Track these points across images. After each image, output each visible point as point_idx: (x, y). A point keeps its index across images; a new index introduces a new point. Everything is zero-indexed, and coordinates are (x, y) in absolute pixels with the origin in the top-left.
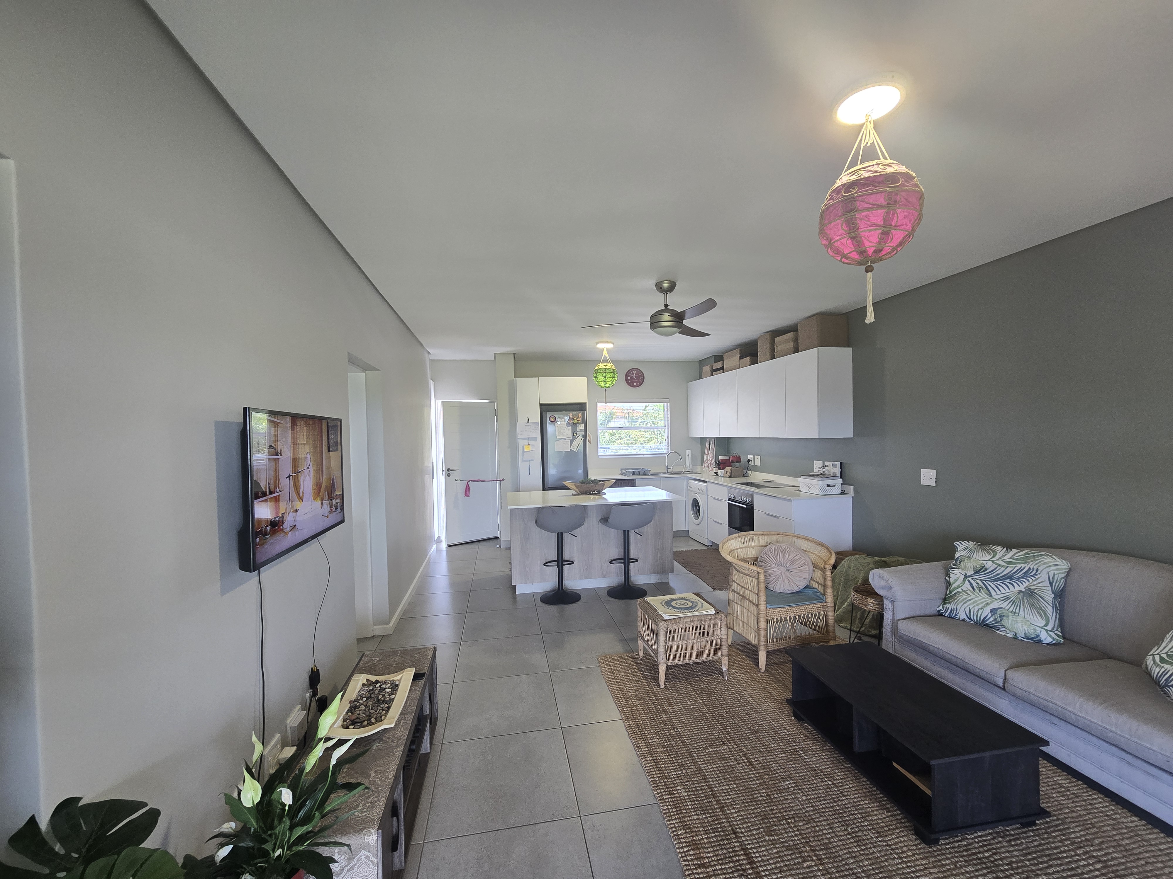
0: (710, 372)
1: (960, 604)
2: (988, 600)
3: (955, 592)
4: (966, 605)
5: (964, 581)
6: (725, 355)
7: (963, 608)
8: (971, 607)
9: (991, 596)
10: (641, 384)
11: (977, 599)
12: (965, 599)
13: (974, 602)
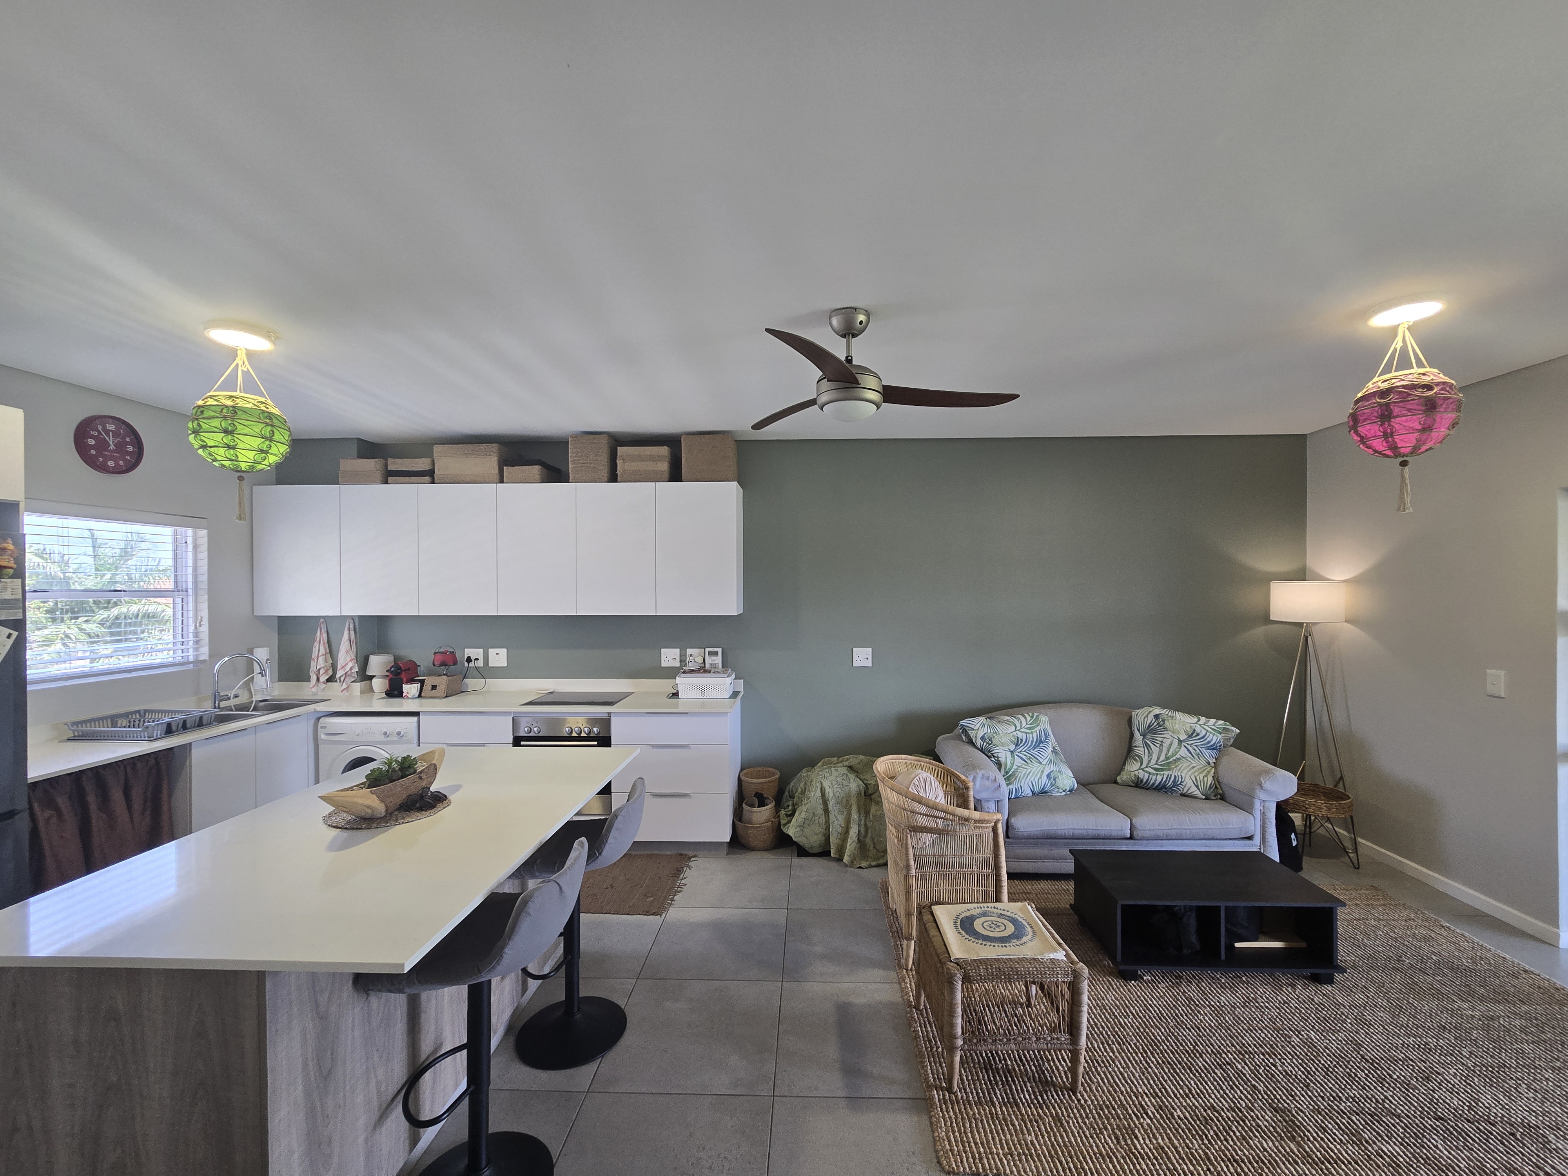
0: (379, 475)
1: (1023, 781)
2: (1041, 767)
3: (1012, 770)
4: (1028, 779)
5: (1013, 756)
6: (437, 449)
7: (1026, 784)
8: (1032, 779)
9: (1041, 763)
10: (131, 467)
11: (1034, 770)
12: (1025, 774)
13: (1033, 774)
